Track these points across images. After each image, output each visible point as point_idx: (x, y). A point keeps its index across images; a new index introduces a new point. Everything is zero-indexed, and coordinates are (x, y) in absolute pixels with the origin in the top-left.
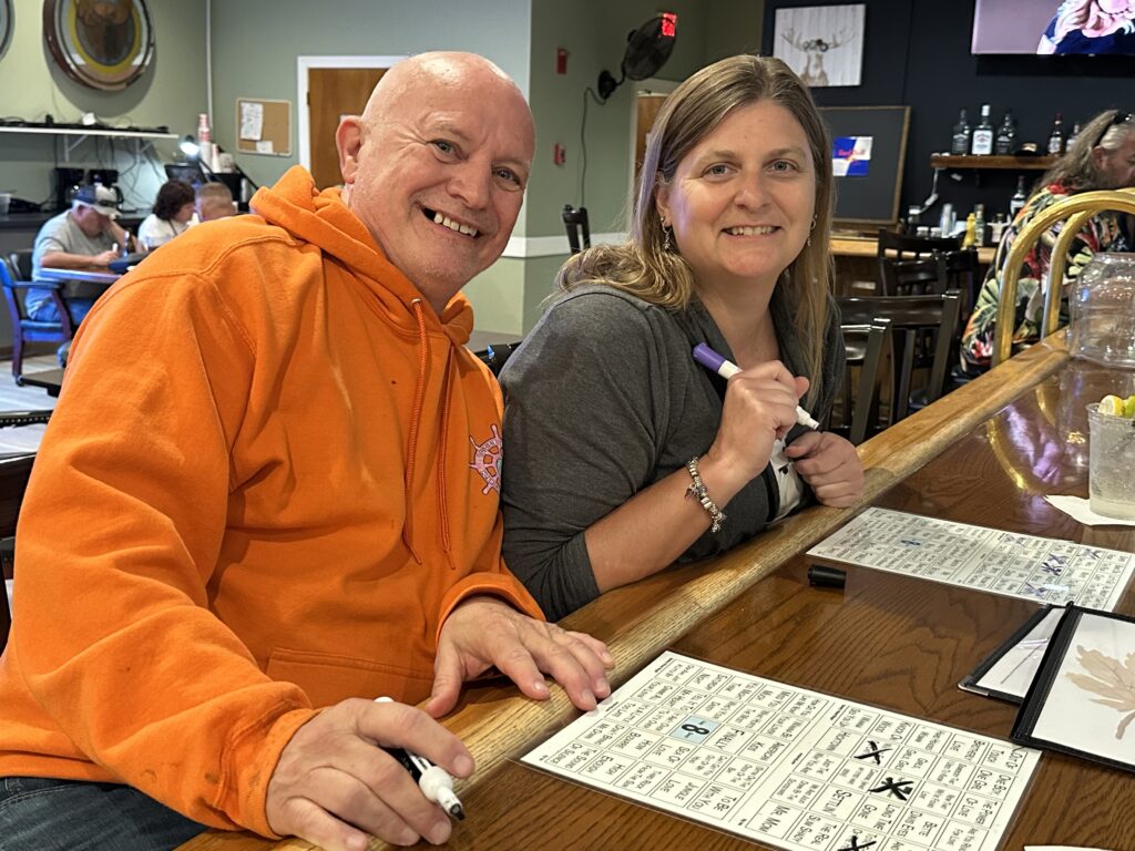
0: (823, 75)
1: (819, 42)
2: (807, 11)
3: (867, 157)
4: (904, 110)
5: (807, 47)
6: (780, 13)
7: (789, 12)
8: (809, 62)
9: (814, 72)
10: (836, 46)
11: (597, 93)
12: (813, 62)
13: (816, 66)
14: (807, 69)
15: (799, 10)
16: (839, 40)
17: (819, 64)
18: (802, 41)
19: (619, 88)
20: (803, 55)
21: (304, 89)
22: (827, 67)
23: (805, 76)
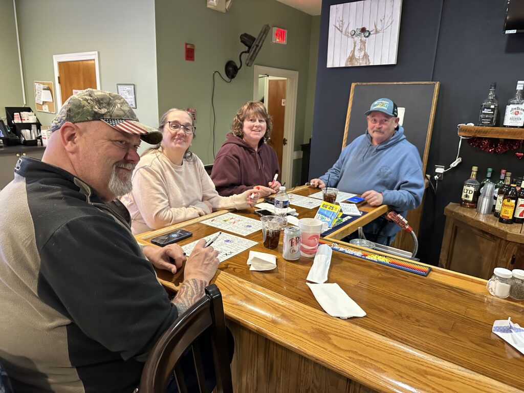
0: (366, 56)
1: (363, 30)
5: (354, 34)
6: (333, 8)
7: (340, 6)
8: (355, 46)
9: (357, 54)
10: (377, 32)
11: (225, 77)
12: (358, 47)
13: (360, 49)
14: (353, 52)
16: (379, 28)
17: (363, 48)
18: (350, 30)
20: (350, 40)
21: (57, 75)
22: (369, 50)
23: (352, 58)
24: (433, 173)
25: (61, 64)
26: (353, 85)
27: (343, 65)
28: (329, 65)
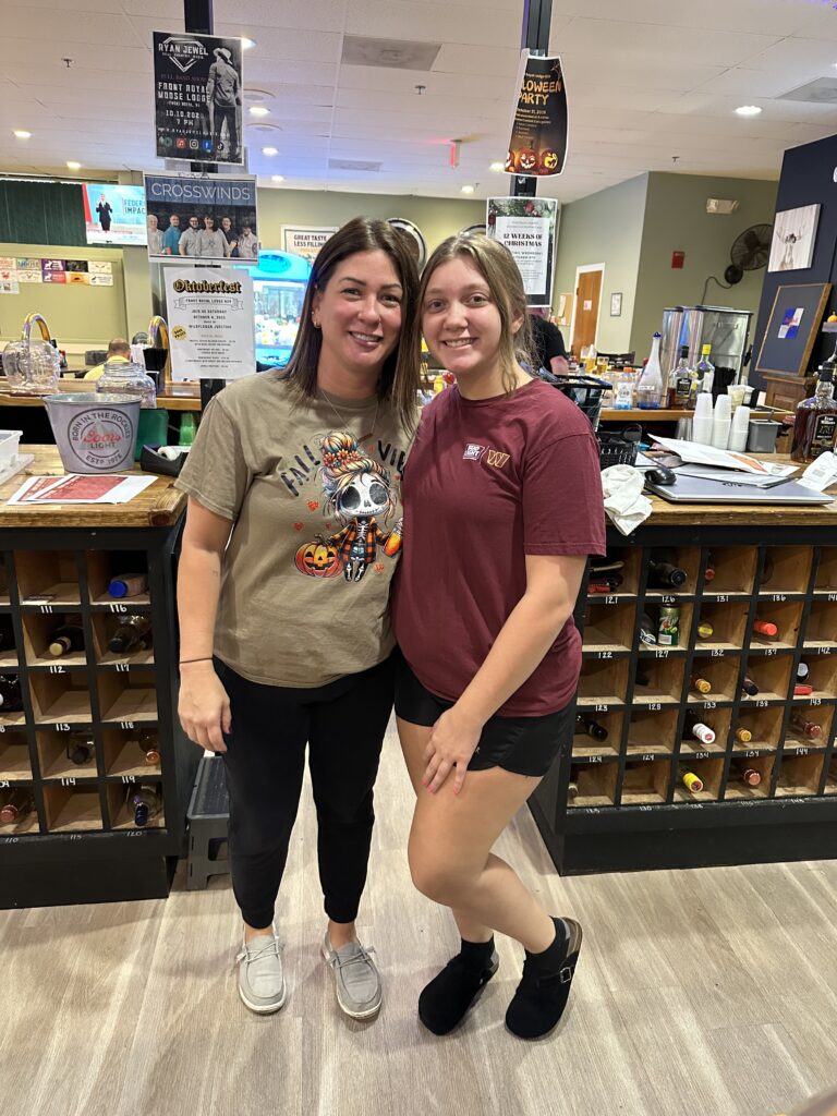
0: (791, 261)
1: (792, 236)
3: (797, 324)
5: (787, 240)
6: (778, 215)
7: (782, 213)
8: (786, 251)
9: (787, 260)
10: (800, 237)
11: (723, 283)
13: (789, 254)
14: (784, 257)
16: (802, 233)
17: (791, 252)
18: (785, 236)
20: (784, 246)
21: (576, 286)
22: (794, 254)
23: (783, 263)
25: (581, 275)
26: (779, 289)
27: (777, 270)
28: (769, 270)
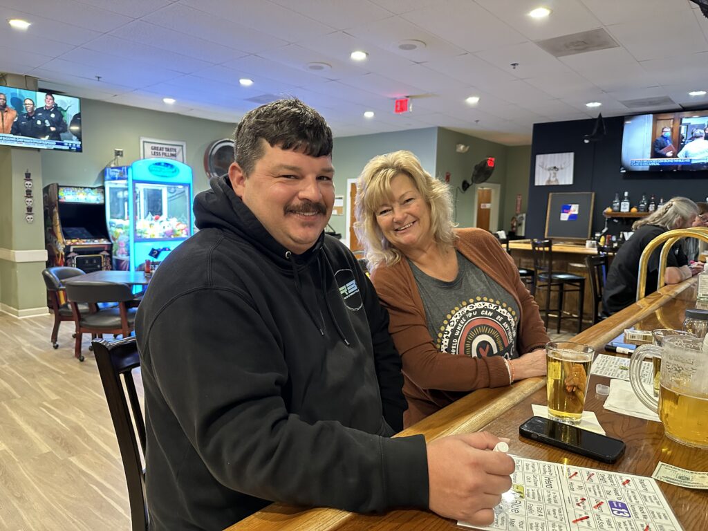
0: (557, 180)
1: (555, 168)
2: (549, 156)
3: (576, 213)
4: (591, 194)
5: (549, 169)
6: (538, 156)
7: (542, 156)
8: (550, 174)
9: (553, 179)
10: (562, 169)
11: (462, 190)
12: (553, 175)
13: (554, 177)
14: (550, 178)
15: (546, 155)
16: (563, 166)
17: (555, 176)
18: (548, 167)
19: (470, 187)
20: (548, 172)
21: (349, 191)
22: (558, 177)
23: (549, 181)
24: (594, 236)
25: (352, 184)
26: (550, 194)
27: (544, 184)
28: (536, 184)
